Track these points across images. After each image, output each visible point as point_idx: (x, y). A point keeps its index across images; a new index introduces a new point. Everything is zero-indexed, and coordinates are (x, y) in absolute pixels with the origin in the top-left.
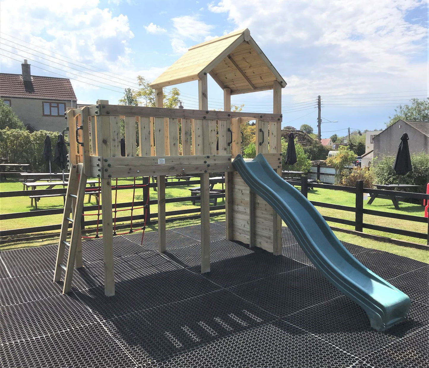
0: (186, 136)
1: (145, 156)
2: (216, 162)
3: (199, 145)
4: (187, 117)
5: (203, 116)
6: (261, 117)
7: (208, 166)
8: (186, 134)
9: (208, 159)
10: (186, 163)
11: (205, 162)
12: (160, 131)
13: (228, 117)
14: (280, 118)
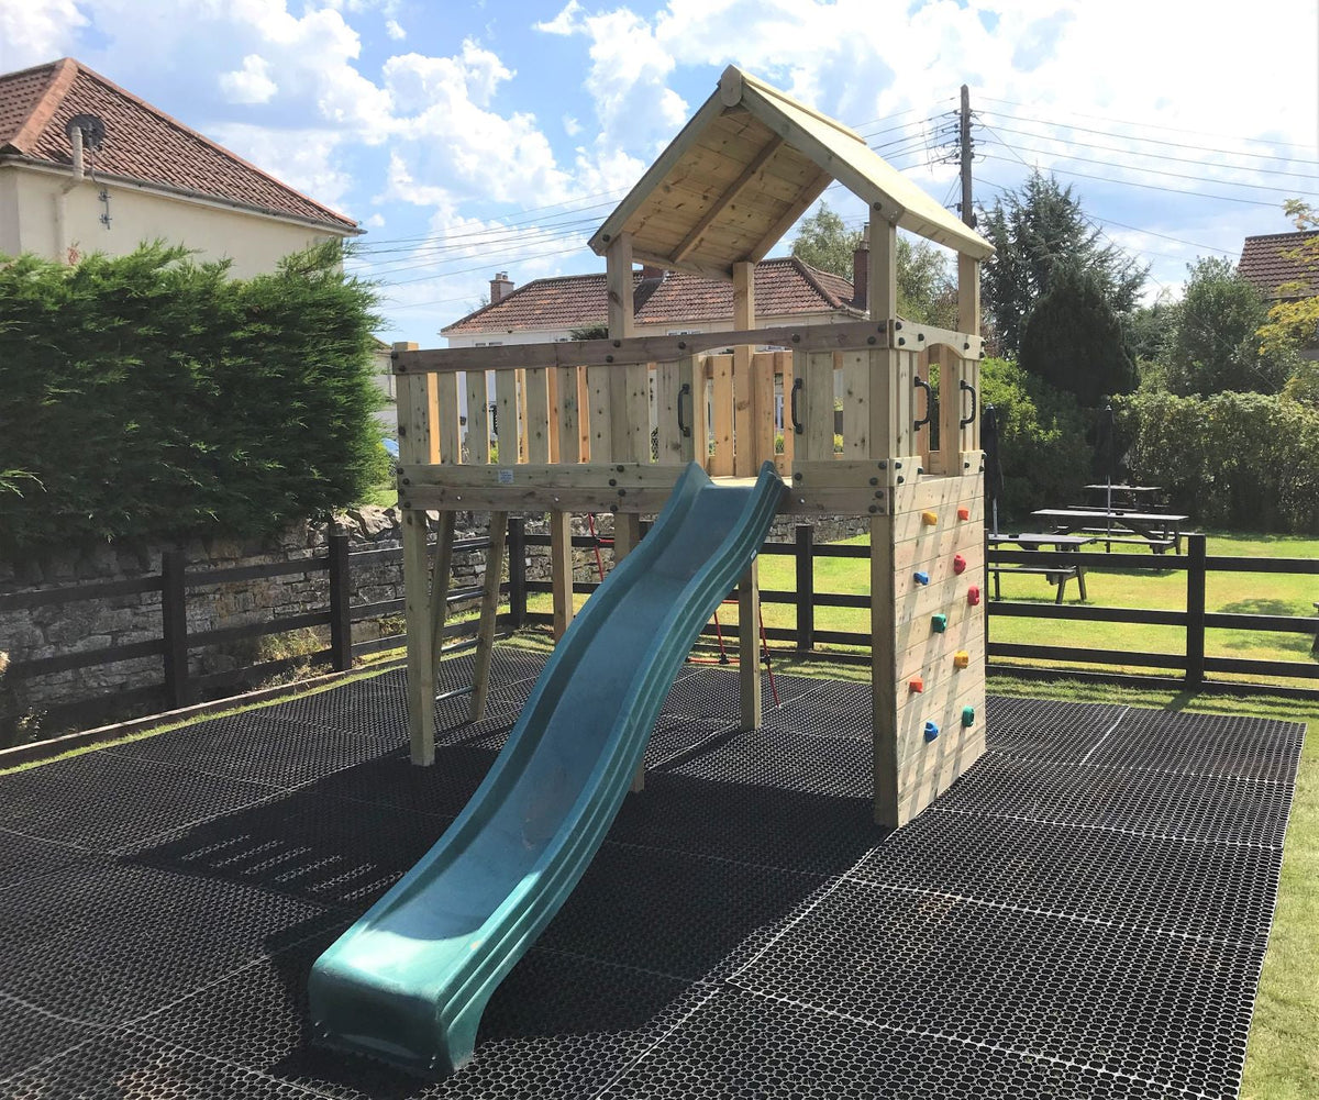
0: (566, 411)
1: (474, 462)
2: (643, 484)
3: (599, 436)
4: (565, 362)
5: (605, 356)
6: (797, 339)
7: (622, 493)
8: (566, 407)
9: (620, 475)
10: (565, 482)
11: (613, 483)
12: (505, 402)
13: (678, 350)
14: (877, 336)
